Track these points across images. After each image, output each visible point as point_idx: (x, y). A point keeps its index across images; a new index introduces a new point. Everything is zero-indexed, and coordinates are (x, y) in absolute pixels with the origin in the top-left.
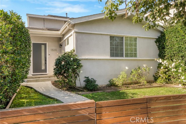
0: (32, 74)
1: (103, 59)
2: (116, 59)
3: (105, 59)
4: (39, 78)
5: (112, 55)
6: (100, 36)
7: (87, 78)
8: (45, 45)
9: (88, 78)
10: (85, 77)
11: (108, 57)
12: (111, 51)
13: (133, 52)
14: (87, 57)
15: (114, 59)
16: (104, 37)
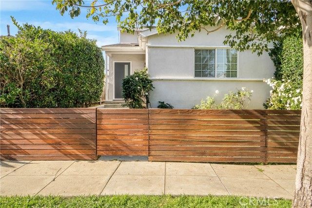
0: (114, 99)
1: (184, 80)
2: (203, 80)
3: (187, 80)
4: (118, 103)
5: (197, 74)
6: (181, 50)
7: (161, 103)
8: (129, 64)
9: (163, 103)
10: (160, 102)
11: (192, 77)
12: (195, 69)
13: (231, 71)
14: (161, 78)
15: (200, 80)
16: (187, 50)
